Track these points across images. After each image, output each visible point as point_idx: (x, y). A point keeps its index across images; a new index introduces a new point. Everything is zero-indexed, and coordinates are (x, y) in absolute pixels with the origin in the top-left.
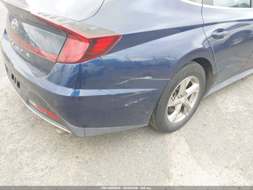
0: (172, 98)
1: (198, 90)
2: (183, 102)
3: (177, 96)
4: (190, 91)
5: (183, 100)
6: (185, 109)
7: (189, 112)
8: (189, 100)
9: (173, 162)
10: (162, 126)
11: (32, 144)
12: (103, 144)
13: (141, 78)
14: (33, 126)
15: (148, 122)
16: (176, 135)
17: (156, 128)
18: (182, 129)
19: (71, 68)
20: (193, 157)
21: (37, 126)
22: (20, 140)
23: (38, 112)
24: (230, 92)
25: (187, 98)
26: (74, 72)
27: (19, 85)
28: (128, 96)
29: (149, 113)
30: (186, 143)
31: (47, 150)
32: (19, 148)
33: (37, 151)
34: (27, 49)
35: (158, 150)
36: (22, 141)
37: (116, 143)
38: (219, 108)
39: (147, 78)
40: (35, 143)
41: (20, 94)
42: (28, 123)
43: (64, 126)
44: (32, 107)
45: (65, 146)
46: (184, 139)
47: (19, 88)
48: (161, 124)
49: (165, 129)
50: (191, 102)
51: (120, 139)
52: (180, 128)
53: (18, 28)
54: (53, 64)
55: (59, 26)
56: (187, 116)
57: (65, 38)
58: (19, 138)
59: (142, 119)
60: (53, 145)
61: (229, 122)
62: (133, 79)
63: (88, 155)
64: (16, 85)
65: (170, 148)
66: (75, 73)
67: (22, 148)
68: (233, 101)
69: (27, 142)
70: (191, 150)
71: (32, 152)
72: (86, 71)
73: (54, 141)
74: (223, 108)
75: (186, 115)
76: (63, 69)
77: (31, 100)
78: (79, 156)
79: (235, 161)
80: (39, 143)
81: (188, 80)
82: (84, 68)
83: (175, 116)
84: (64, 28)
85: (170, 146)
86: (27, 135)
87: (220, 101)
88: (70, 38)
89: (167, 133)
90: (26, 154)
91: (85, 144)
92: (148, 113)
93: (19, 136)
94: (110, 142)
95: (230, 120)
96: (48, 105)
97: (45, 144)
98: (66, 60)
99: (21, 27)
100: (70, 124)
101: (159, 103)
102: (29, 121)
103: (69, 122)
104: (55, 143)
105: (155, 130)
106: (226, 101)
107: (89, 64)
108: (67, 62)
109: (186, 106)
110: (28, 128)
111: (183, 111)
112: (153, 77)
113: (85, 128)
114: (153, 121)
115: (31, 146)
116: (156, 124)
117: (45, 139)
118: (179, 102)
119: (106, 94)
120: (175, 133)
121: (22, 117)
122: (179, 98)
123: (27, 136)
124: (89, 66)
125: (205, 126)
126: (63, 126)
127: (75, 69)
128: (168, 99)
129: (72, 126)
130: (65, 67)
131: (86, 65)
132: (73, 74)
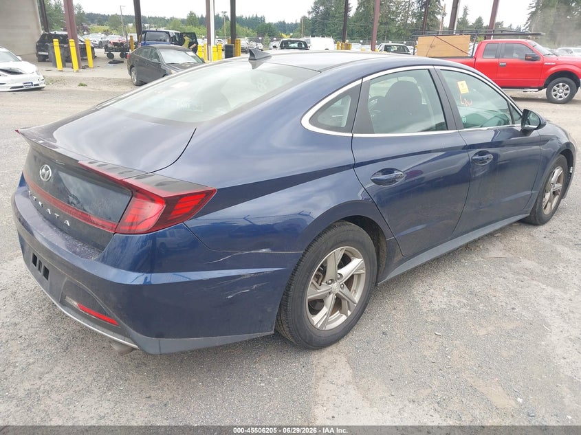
0: (312, 283)
1: (362, 269)
2: (337, 291)
3: (325, 281)
4: (346, 271)
5: (335, 286)
6: (344, 304)
7: (353, 309)
8: (350, 289)
9: (320, 398)
10: (300, 335)
11: (66, 379)
12: (196, 374)
13: (253, 251)
14: (67, 348)
15: (274, 327)
16: (332, 352)
17: (291, 339)
18: (342, 342)
19: (138, 241)
20: (356, 388)
21: (74, 350)
22: (43, 374)
23: (80, 317)
24: (442, 273)
25: (345, 283)
26: (142, 246)
27: (46, 273)
28: (232, 281)
29: (273, 310)
30: (348, 365)
31: (93, 388)
32: (42, 388)
33: (75, 392)
34: (67, 213)
35: (294, 379)
36: (47, 375)
37: (221, 371)
38: (417, 302)
39: (264, 250)
40: (71, 378)
41: (48, 288)
42: (58, 345)
43: (126, 336)
44: (70, 310)
45: (126, 381)
46: (344, 359)
47: (47, 279)
48: (298, 332)
49: (307, 341)
50: (355, 291)
51: (228, 365)
52: (340, 339)
53: (52, 181)
54: (110, 236)
55: (121, 181)
56: (348, 318)
57: (130, 198)
58: (42, 370)
59: (261, 321)
60: (104, 380)
61: (430, 327)
62: (240, 253)
63: (168, 392)
64: (40, 274)
65: (318, 374)
66: (144, 249)
67: (47, 387)
68: (444, 290)
69: (57, 377)
70: (355, 376)
71: (66, 393)
72: (162, 244)
73: (106, 373)
74: (424, 303)
75: (346, 314)
76: (124, 244)
77: (69, 296)
78: (152, 395)
79: (429, 390)
80: (78, 378)
81: (338, 253)
82: (160, 240)
83: (326, 316)
84: (128, 183)
85: (317, 372)
86: (57, 366)
87: (421, 289)
88: (136, 197)
89: (314, 350)
90: (55, 396)
91: (164, 375)
92: (269, 310)
93: (41, 367)
94: (209, 370)
95: (432, 324)
96: (100, 302)
97: (89, 379)
98: (130, 230)
99: (58, 179)
100: (135, 332)
101: (289, 293)
102: (58, 340)
103: (134, 329)
104: (108, 376)
105: (294, 346)
106: (432, 290)
107: (170, 233)
108: (131, 232)
109: (345, 299)
110: (57, 353)
111: (341, 309)
112: (273, 250)
113: (162, 339)
114: (285, 327)
115: (64, 383)
116: (290, 332)
117: (90, 370)
118: (329, 291)
119: (188, 280)
120: (329, 349)
121: (46, 334)
122: (329, 284)
123: (56, 368)
124: (168, 236)
125: (386, 335)
126: (123, 337)
127: (145, 242)
128: (305, 286)
129: (139, 335)
130: (129, 240)
131: (164, 235)
132: (140, 250)
